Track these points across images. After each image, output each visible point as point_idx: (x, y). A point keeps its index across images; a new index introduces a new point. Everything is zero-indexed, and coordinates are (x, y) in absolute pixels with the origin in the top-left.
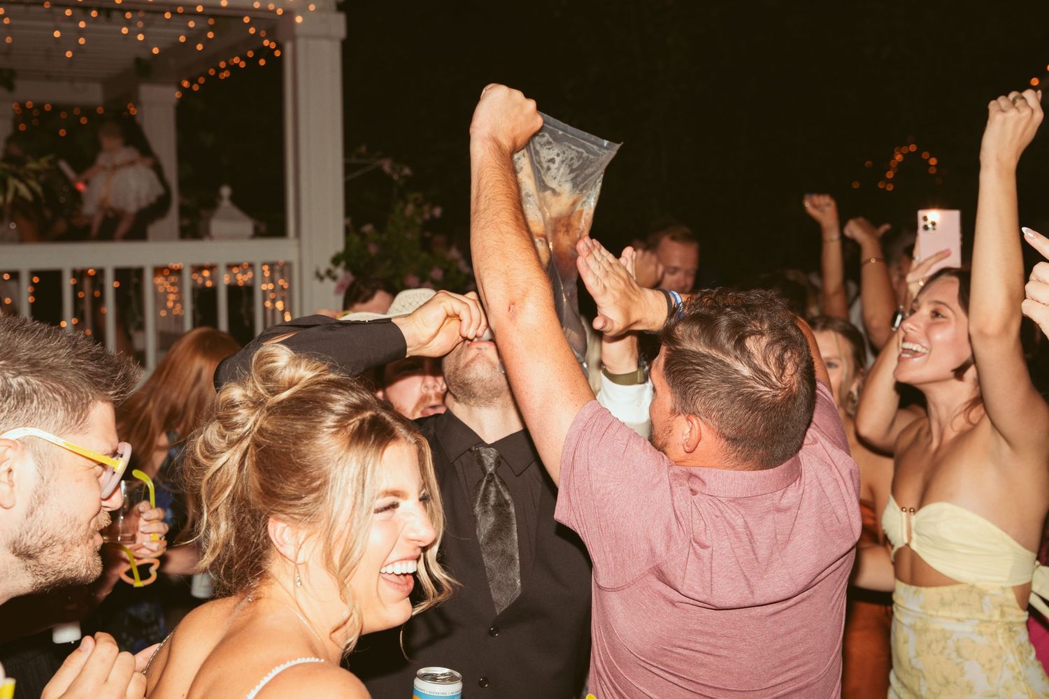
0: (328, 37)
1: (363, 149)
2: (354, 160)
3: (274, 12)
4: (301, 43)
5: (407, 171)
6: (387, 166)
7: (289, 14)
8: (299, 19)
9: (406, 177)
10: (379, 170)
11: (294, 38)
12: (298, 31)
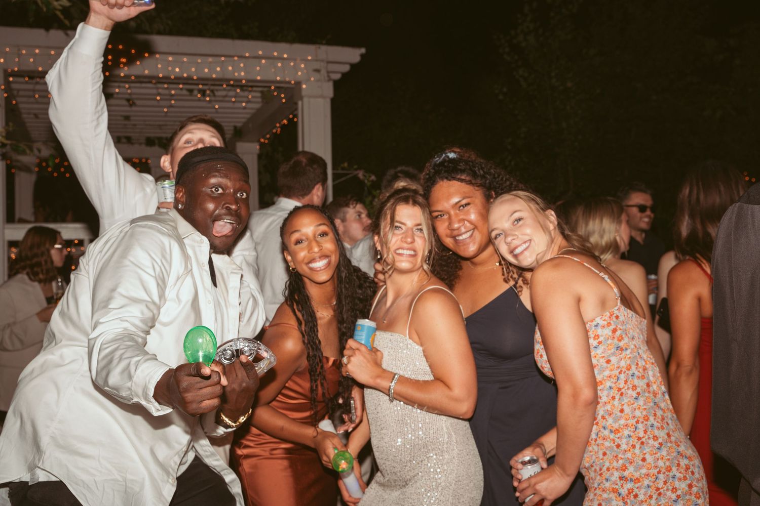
0: (322, 97)
1: (346, 165)
2: (340, 171)
3: (289, 82)
4: (306, 100)
5: (373, 178)
6: (361, 174)
7: (298, 84)
8: (304, 86)
9: (372, 181)
10: (356, 178)
11: (301, 98)
12: (303, 93)
